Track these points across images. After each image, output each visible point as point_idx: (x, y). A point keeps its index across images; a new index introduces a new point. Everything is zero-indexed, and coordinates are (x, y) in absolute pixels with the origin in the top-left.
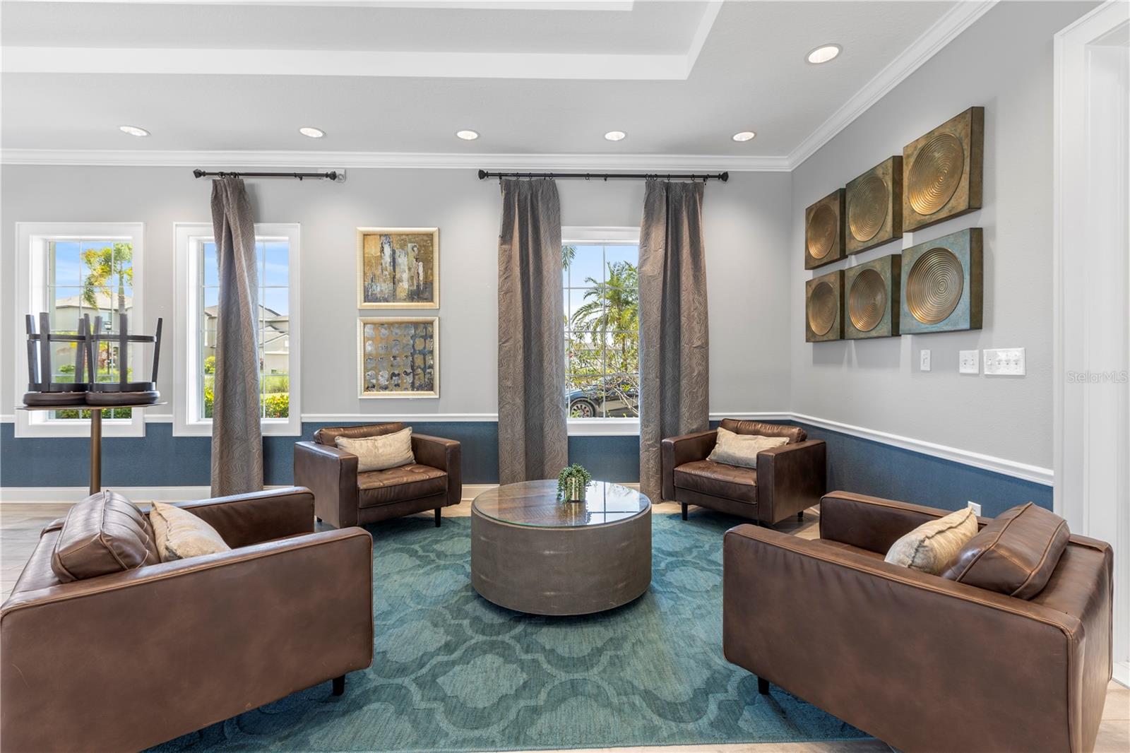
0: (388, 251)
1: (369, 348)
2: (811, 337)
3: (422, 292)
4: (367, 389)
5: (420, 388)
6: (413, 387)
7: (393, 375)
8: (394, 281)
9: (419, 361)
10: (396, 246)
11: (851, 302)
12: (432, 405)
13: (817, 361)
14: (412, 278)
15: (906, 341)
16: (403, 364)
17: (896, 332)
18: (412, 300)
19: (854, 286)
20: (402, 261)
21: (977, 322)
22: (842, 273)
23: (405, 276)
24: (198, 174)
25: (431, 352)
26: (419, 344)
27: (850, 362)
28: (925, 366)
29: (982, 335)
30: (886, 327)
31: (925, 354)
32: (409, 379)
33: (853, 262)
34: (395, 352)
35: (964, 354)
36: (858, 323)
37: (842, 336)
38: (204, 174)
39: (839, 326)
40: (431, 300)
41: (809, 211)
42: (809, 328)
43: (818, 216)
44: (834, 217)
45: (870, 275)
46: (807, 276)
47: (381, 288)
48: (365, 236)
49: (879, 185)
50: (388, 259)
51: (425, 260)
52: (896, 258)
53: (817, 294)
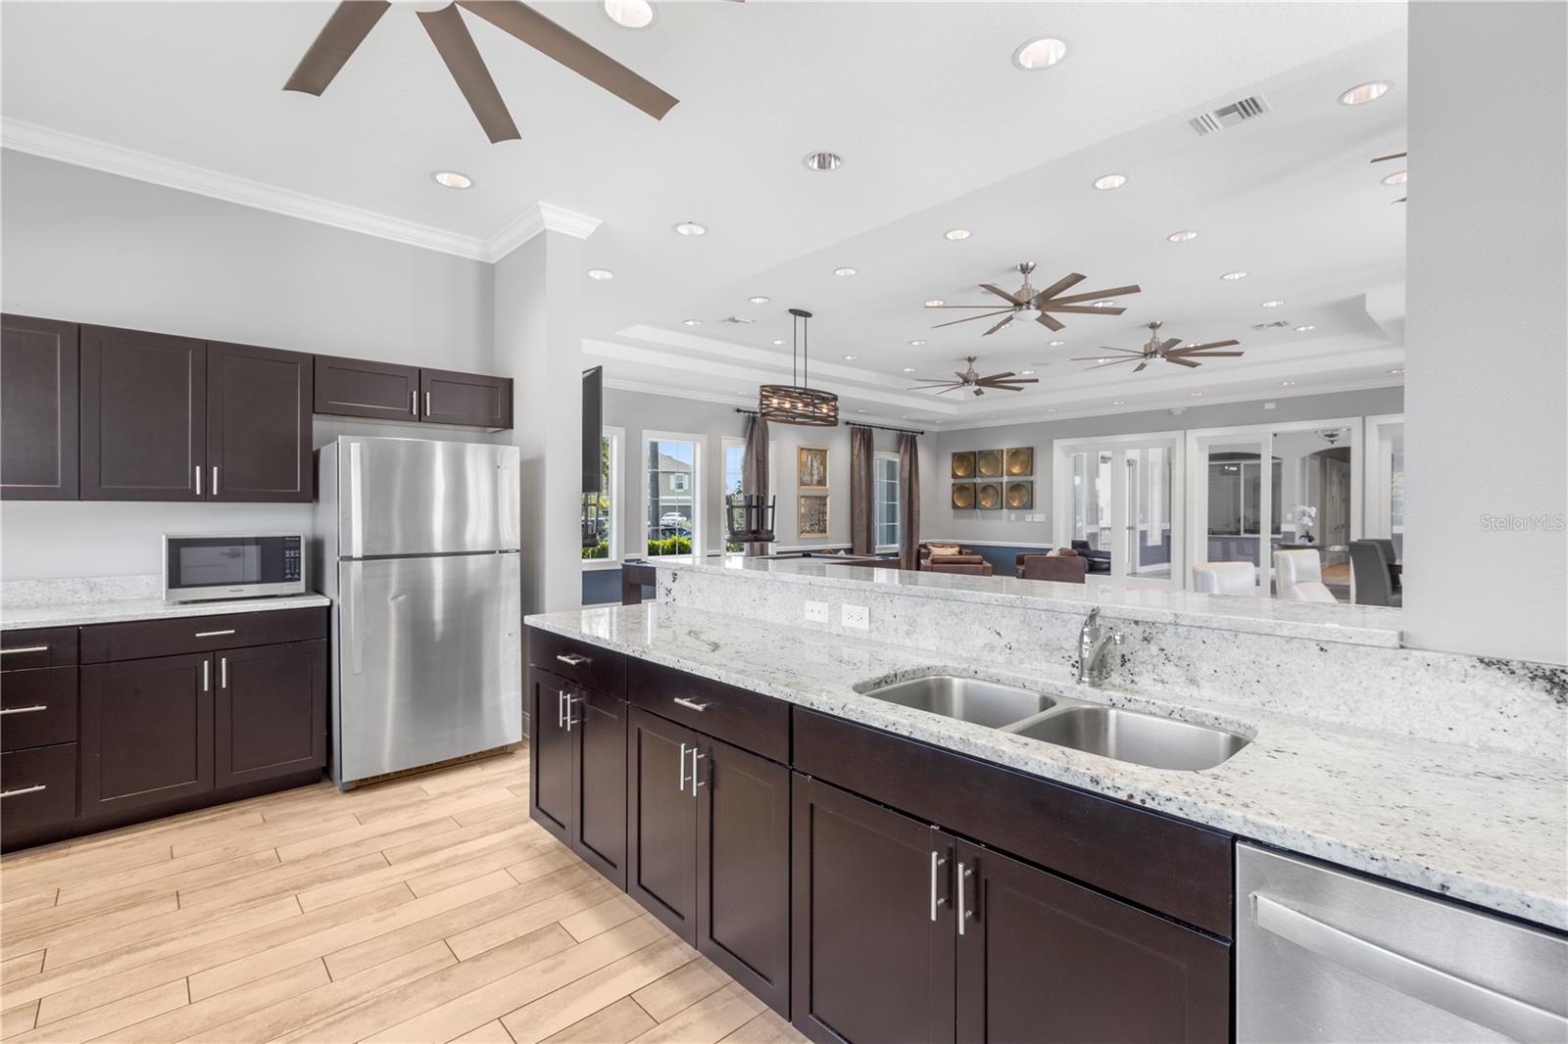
0: (810, 458)
1: (803, 510)
2: (955, 506)
3: (822, 482)
4: (801, 532)
5: (822, 532)
6: (819, 531)
7: (811, 525)
8: (812, 475)
9: (821, 518)
10: (813, 457)
11: (980, 496)
12: (826, 540)
13: (955, 517)
14: (818, 474)
15: (1005, 511)
16: (815, 517)
17: (1001, 508)
18: (818, 485)
19: (981, 490)
20: (815, 464)
21: (1031, 507)
22: (975, 484)
23: (816, 473)
24: (739, 411)
25: (826, 513)
26: (822, 509)
27: (977, 518)
28: (1013, 519)
29: (1033, 511)
30: (997, 506)
31: (1012, 515)
32: (817, 527)
33: (978, 480)
34: (813, 512)
35: (1027, 516)
36: (984, 503)
37: (975, 508)
38: (742, 411)
39: (973, 503)
40: (825, 485)
41: (954, 455)
42: (953, 502)
43: (959, 458)
44: (967, 460)
45: (986, 488)
46: (952, 481)
47: (807, 478)
48: (802, 449)
49: (992, 457)
50: (809, 463)
51: (823, 463)
52: (1002, 483)
53: (959, 489)
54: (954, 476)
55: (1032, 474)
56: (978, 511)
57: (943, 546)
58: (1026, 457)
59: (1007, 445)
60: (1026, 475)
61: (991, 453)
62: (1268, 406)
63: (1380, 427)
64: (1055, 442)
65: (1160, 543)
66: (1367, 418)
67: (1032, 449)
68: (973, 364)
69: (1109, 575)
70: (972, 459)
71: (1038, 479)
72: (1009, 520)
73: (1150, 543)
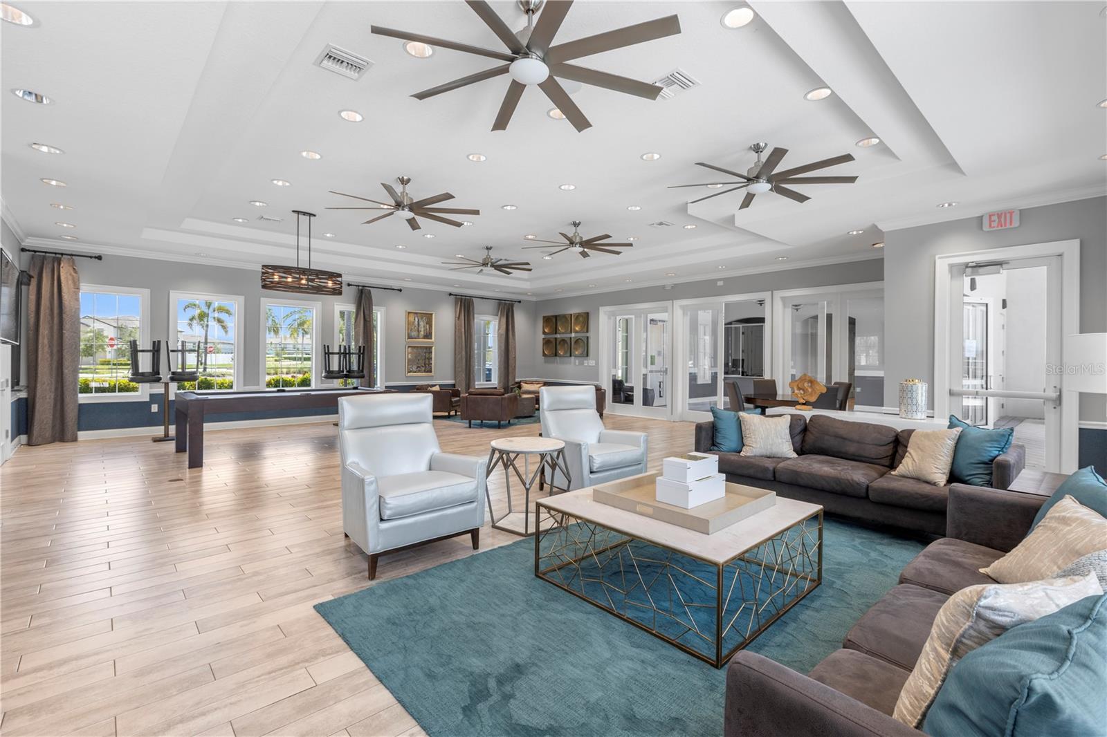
0: (416, 319)
1: (410, 357)
2: (544, 355)
3: (428, 336)
4: (409, 372)
5: (427, 372)
6: (425, 372)
7: (418, 367)
8: (419, 331)
9: (427, 362)
10: (420, 318)
11: (558, 347)
12: (431, 378)
13: (545, 362)
14: (424, 330)
15: (573, 358)
16: (422, 363)
17: (571, 356)
18: (424, 338)
19: (560, 343)
20: (422, 324)
21: (587, 356)
22: (556, 338)
23: (422, 329)
24: (349, 285)
25: (431, 358)
26: (427, 356)
27: (557, 363)
28: (577, 364)
29: (588, 358)
30: (569, 354)
31: (577, 361)
32: (424, 369)
33: (558, 336)
34: (419, 358)
35: (585, 362)
36: (561, 352)
37: (556, 355)
38: (351, 285)
39: (554, 352)
40: (431, 338)
41: (544, 317)
42: (544, 352)
43: (547, 320)
44: (553, 322)
45: (563, 341)
46: (543, 336)
47: (414, 334)
48: (409, 313)
49: (566, 319)
50: (416, 323)
51: (429, 323)
52: (571, 338)
53: (547, 342)
54: (544, 333)
55: (587, 332)
56: (558, 358)
57: (532, 383)
58: (585, 319)
59: (574, 310)
60: (583, 332)
61: (564, 316)
62: (720, 283)
63: (783, 299)
64: (600, 308)
65: (710, 382)
66: (774, 292)
67: (588, 313)
68: (490, 251)
69: (633, 404)
70: (554, 320)
71: (591, 334)
72: (575, 363)
73: (700, 382)
